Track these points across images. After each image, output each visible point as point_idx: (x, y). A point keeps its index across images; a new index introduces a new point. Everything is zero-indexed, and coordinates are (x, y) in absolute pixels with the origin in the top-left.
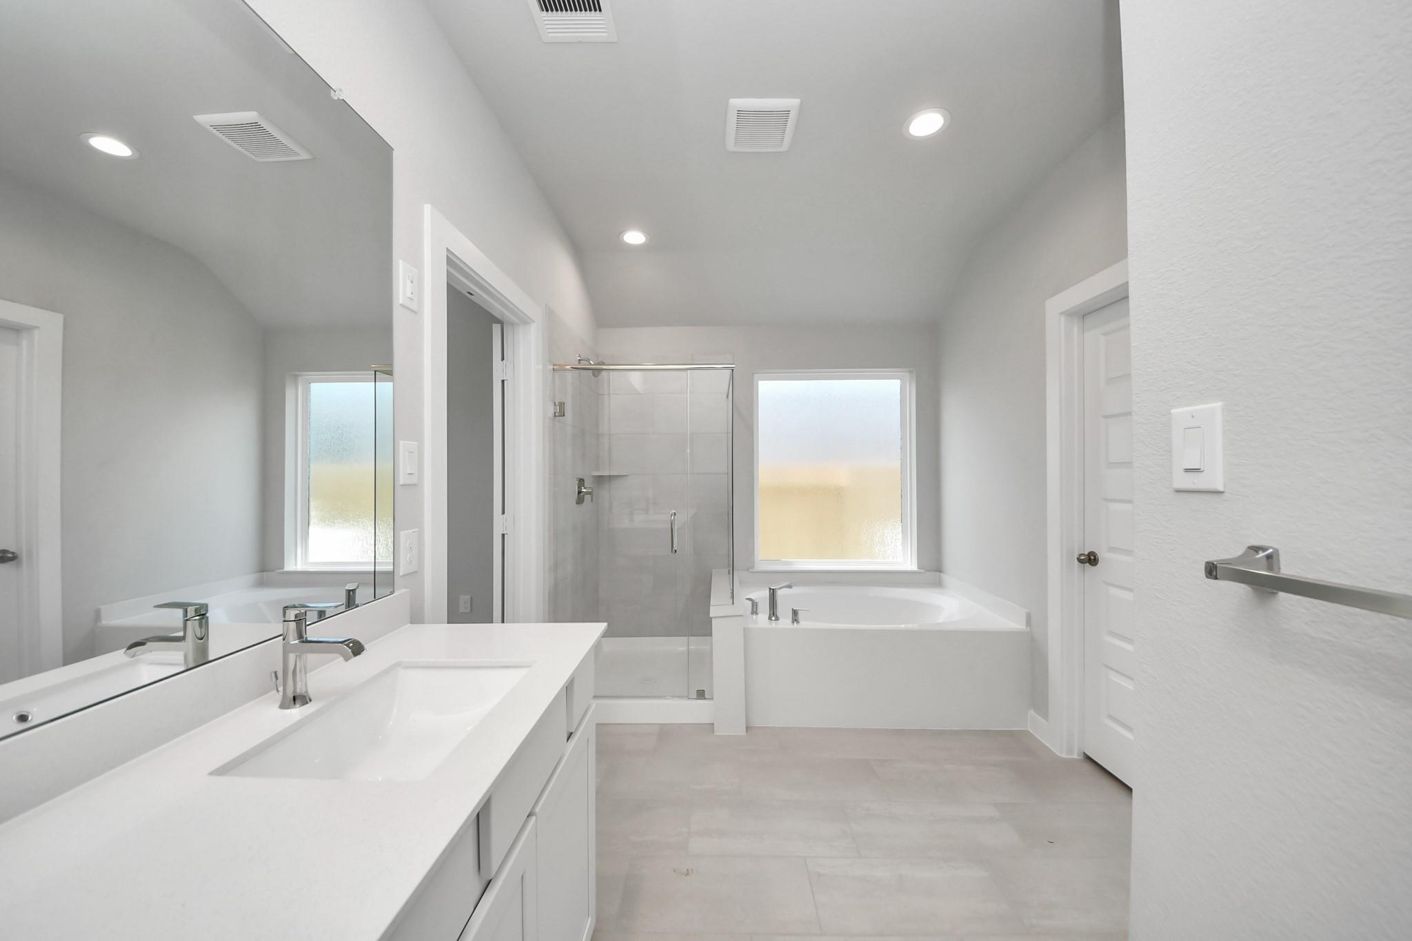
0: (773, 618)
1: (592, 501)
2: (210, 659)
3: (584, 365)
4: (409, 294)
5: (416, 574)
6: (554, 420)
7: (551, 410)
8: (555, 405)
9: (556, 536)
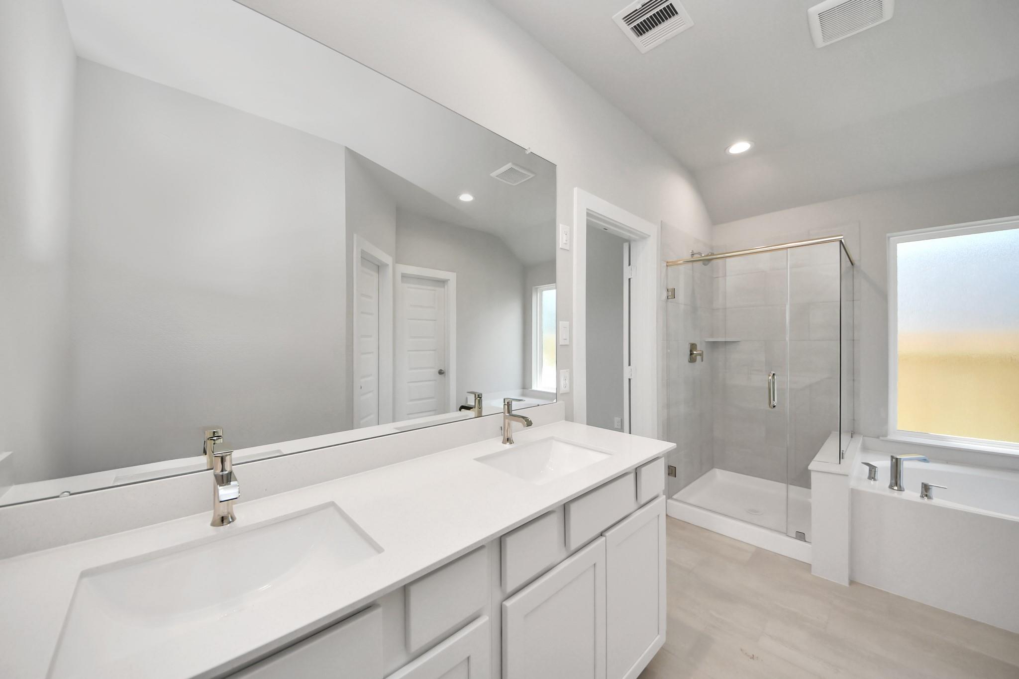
0: (896, 488)
1: (702, 361)
2: (483, 415)
3: (696, 257)
4: (565, 242)
5: (569, 394)
6: (667, 301)
7: (665, 294)
8: (668, 291)
9: (667, 383)
